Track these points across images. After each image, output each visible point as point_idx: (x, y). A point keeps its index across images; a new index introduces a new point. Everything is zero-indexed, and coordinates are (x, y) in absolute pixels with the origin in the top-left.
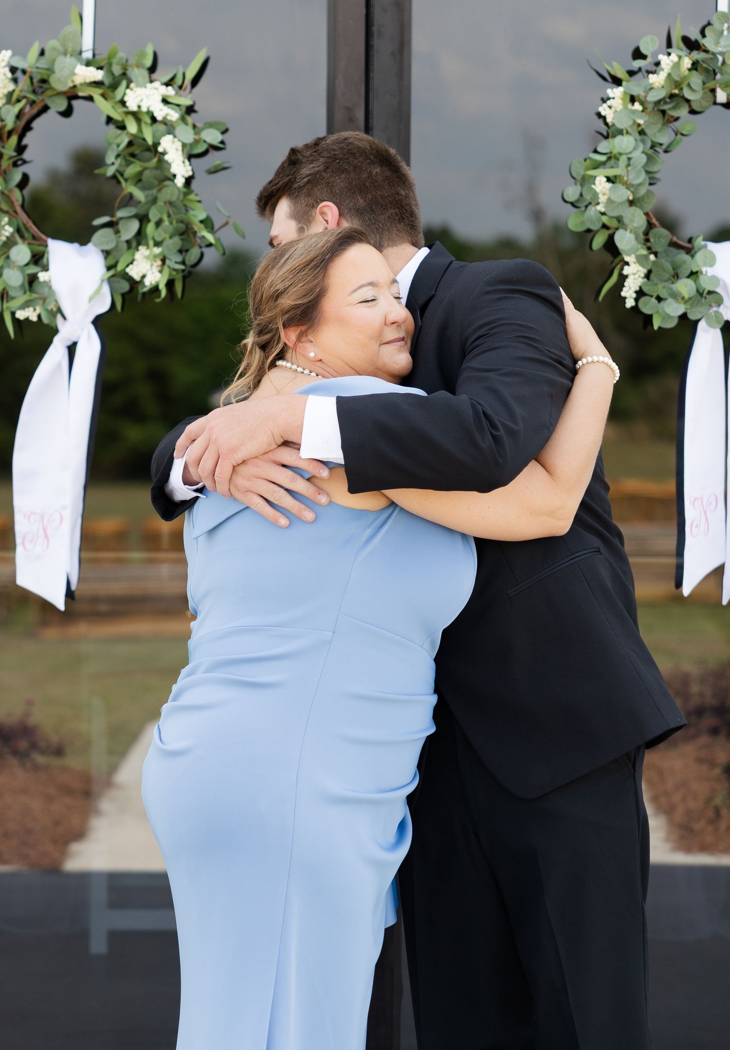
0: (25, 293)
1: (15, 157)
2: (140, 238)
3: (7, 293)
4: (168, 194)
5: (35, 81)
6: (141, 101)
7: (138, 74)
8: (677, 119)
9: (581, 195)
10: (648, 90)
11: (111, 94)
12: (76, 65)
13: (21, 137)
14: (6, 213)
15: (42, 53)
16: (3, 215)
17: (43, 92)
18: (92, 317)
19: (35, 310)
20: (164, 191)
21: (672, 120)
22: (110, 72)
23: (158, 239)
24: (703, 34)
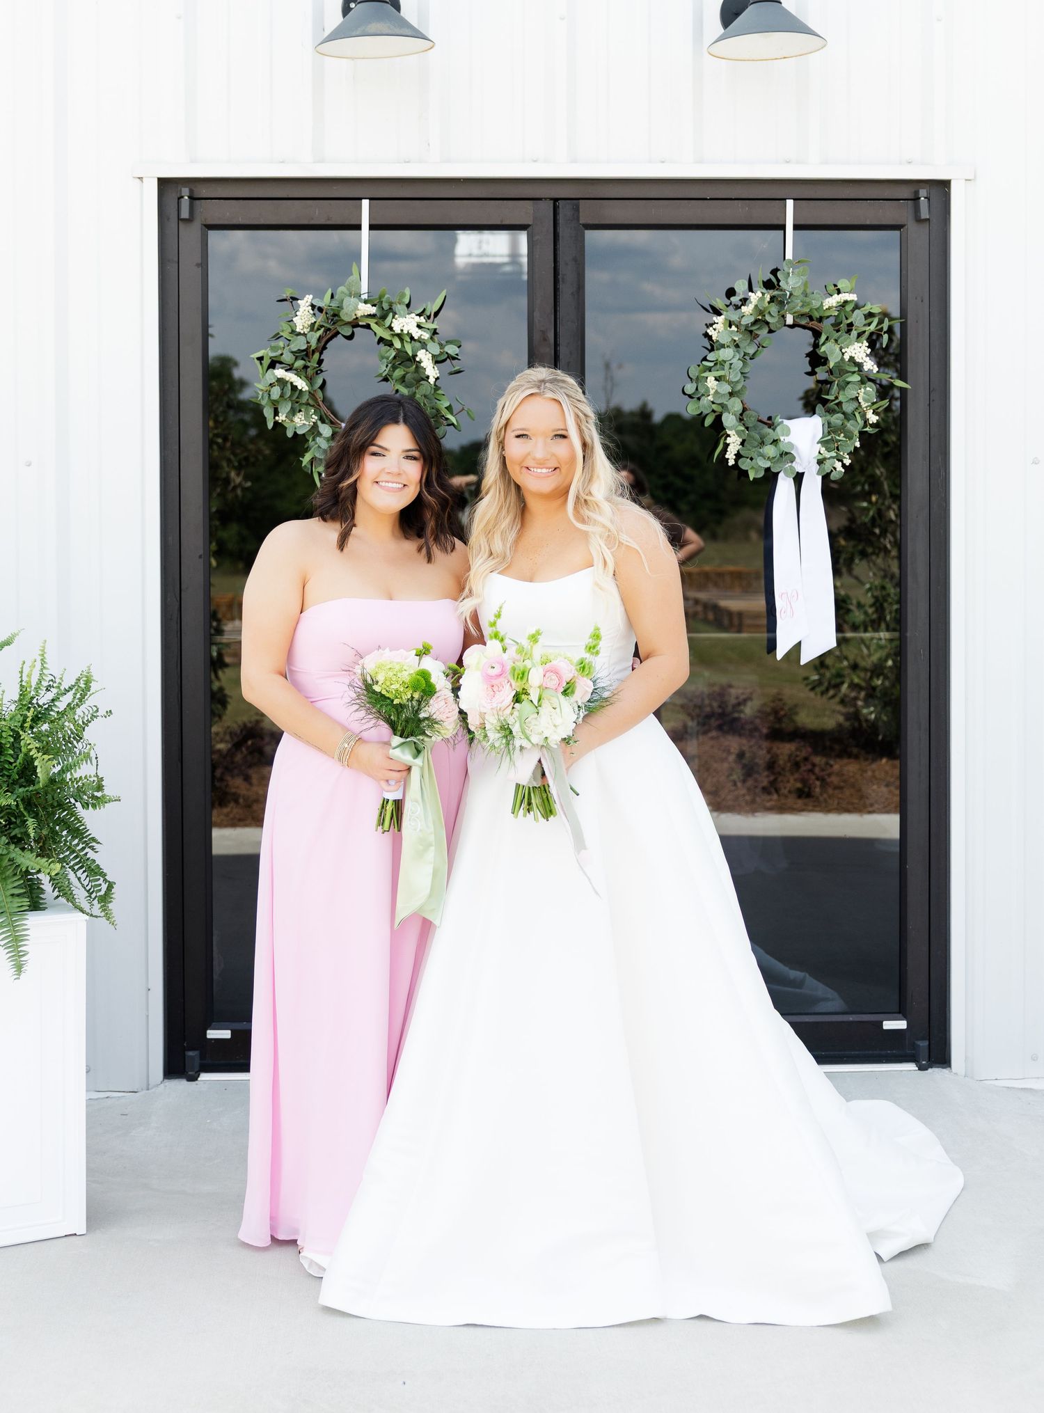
1: (317, 368)
4: (424, 389)
5: (329, 315)
6: (403, 326)
7: (400, 308)
8: (760, 336)
9: (697, 389)
10: (740, 317)
11: (382, 322)
12: (358, 304)
13: (321, 353)
14: (313, 406)
15: (332, 297)
16: (310, 408)
17: (334, 323)
20: (421, 387)
21: (757, 337)
22: (381, 308)
24: (776, 278)
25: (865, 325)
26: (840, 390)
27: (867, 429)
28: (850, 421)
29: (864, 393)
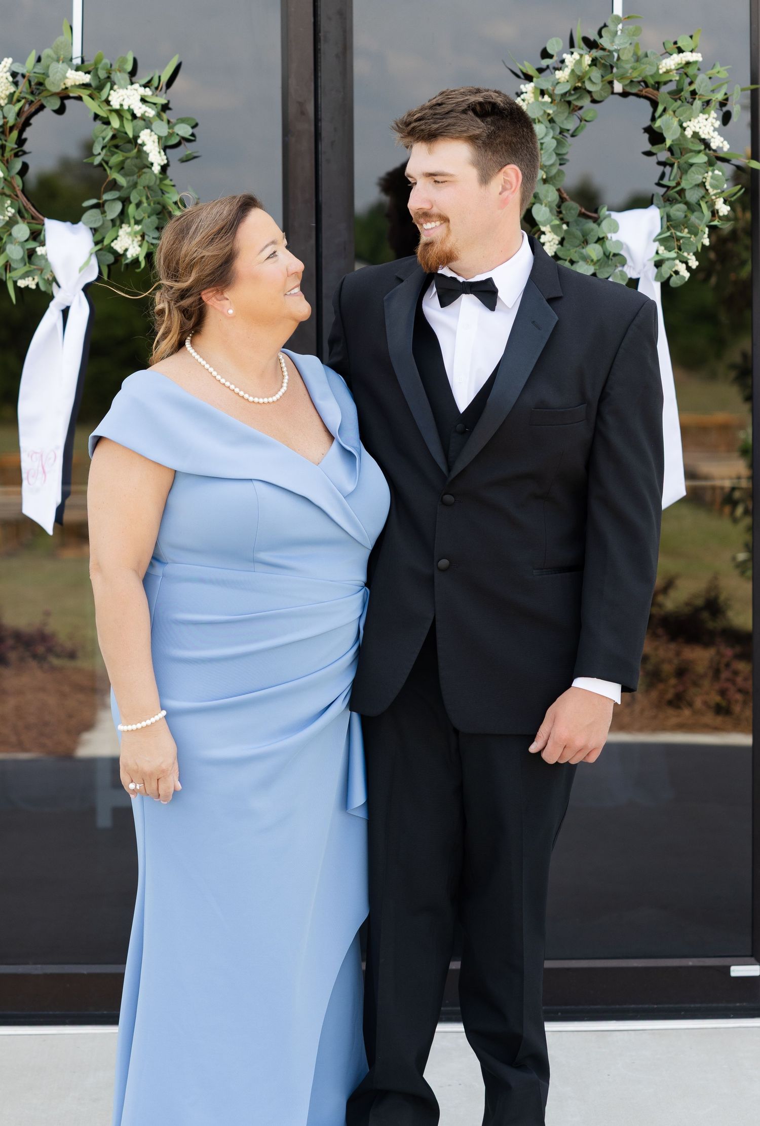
0: (25, 265)
1: (16, 148)
2: (122, 217)
3: (10, 265)
4: (146, 179)
5: (33, 83)
6: (123, 100)
7: (120, 77)
8: (581, 108)
10: (555, 84)
11: (98, 94)
12: (68, 70)
13: (21, 133)
14: (9, 196)
15: (39, 60)
16: (5, 198)
17: (39, 94)
18: (82, 285)
19: (34, 279)
20: (143, 177)
21: (576, 109)
22: (96, 76)
23: (138, 218)
24: (601, 36)
25: (713, 91)
26: (682, 174)
27: (715, 223)
28: (696, 214)
29: (712, 178)
